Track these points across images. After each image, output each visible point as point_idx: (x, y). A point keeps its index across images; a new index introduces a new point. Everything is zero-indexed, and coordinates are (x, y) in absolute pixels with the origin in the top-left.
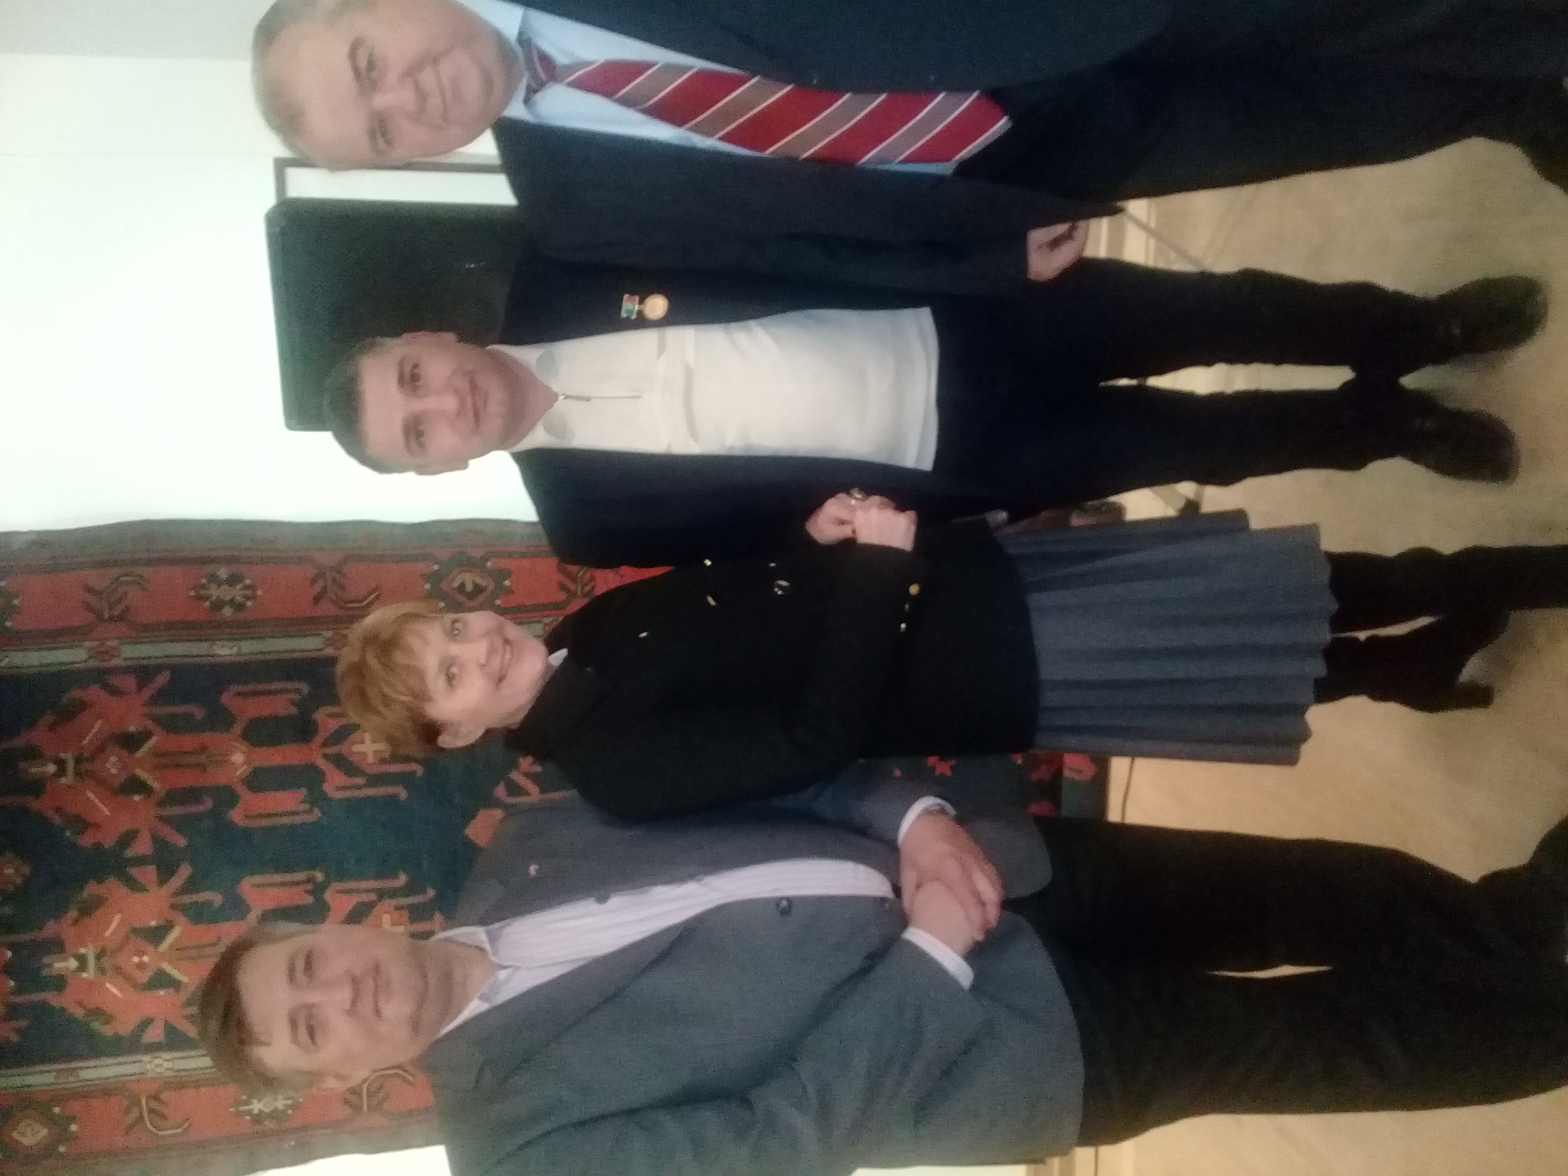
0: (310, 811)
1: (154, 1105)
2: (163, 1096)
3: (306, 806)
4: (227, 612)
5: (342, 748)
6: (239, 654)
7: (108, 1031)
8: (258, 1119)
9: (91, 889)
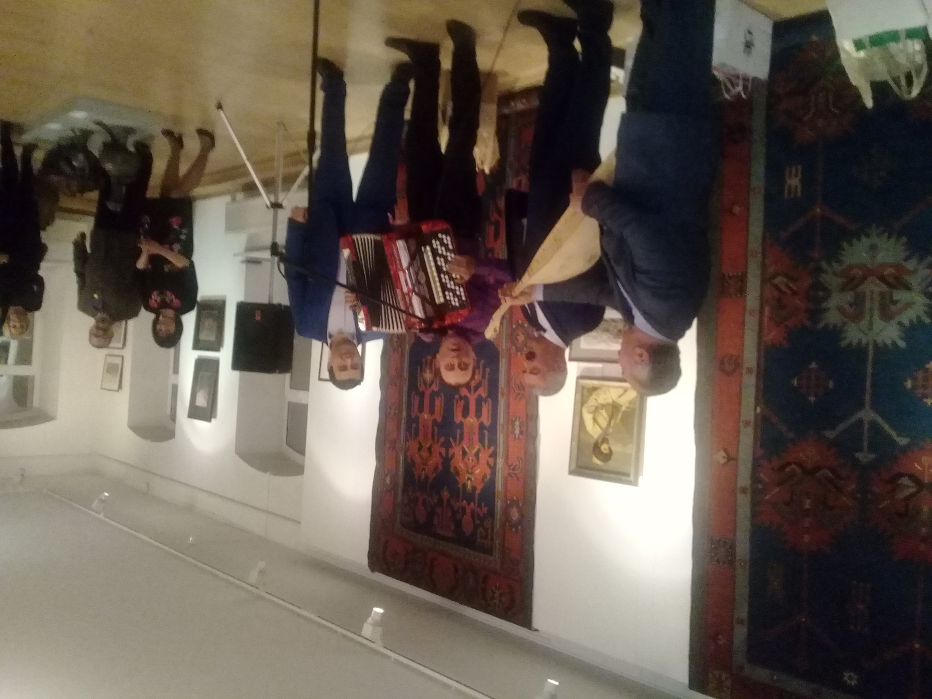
0: (441, 396)
1: (511, 468)
2: (510, 464)
3: (440, 398)
4: (396, 412)
5: (428, 383)
6: (405, 411)
7: (488, 477)
8: (521, 432)
9: (452, 470)
